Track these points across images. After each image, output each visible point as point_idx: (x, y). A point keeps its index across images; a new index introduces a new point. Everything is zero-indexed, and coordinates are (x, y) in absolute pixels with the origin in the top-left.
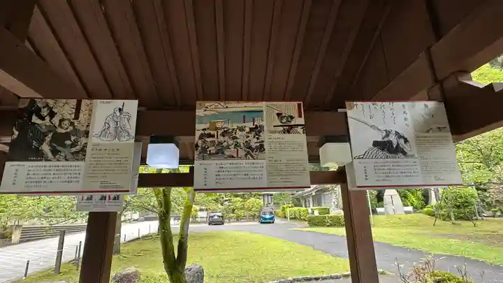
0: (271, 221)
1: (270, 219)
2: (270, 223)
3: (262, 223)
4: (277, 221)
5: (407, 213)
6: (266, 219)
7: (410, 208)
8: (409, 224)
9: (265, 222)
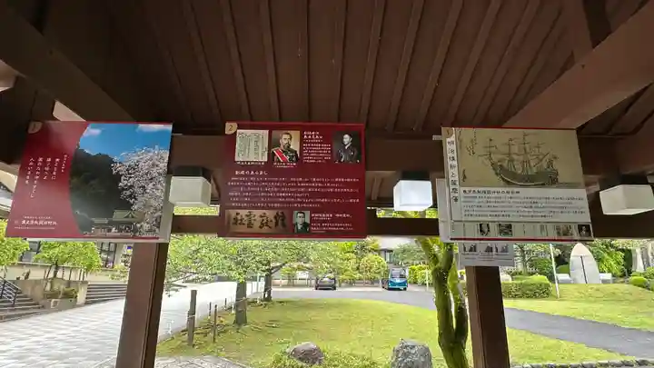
0: (402, 288)
1: (400, 284)
2: (399, 289)
3: (390, 289)
4: (410, 288)
5: (604, 282)
6: (395, 284)
7: (608, 276)
8: (614, 298)
9: (393, 288)
